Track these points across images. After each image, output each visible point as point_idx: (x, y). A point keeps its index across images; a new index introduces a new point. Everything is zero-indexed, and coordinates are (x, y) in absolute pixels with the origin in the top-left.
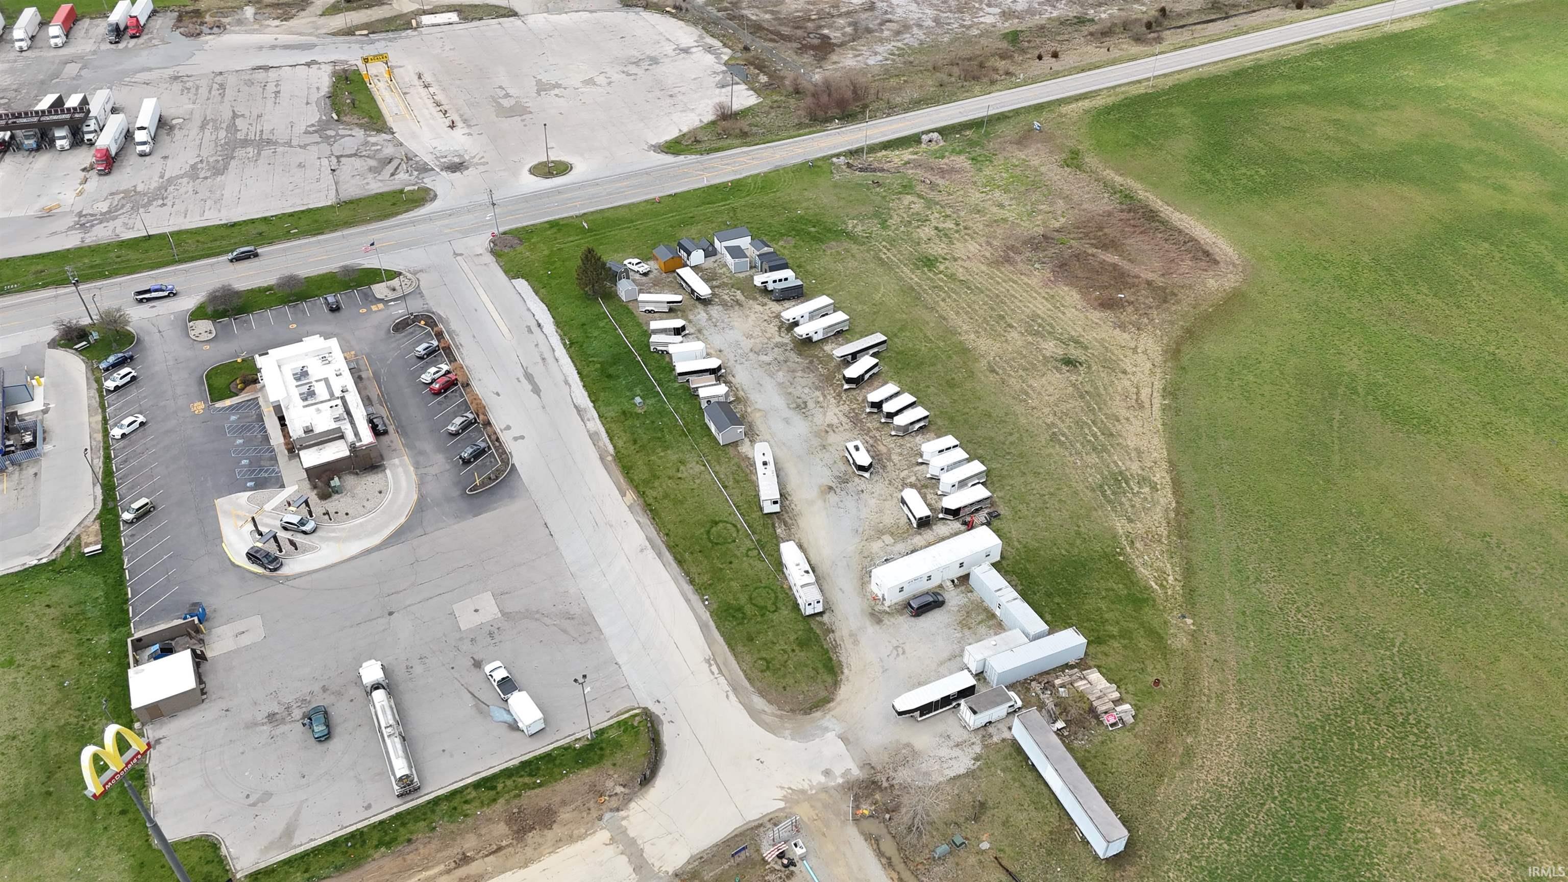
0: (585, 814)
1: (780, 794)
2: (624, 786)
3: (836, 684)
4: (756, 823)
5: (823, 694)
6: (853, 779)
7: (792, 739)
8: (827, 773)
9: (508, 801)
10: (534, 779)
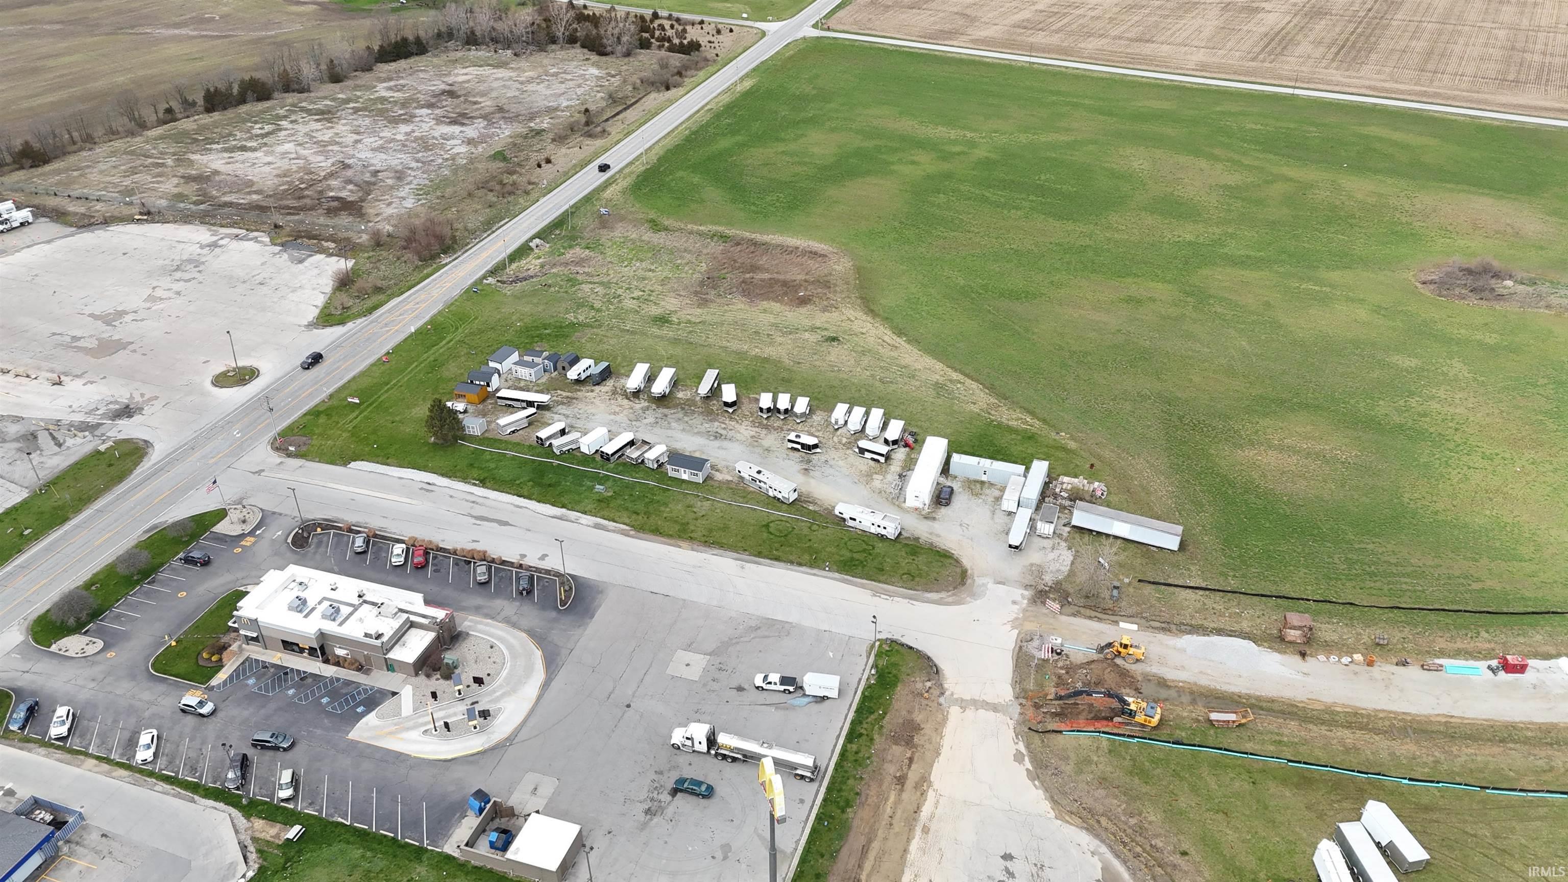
0: (928, 708)
1: (1008, 627)
2: (929, 680)
3: (957, 561)
4: (1017, 648)
5: (959, 570)
6: (1030, 596)
7: (975, 600)
8: (1014, 602)
9: (881, 734)
10: (876, 714)
